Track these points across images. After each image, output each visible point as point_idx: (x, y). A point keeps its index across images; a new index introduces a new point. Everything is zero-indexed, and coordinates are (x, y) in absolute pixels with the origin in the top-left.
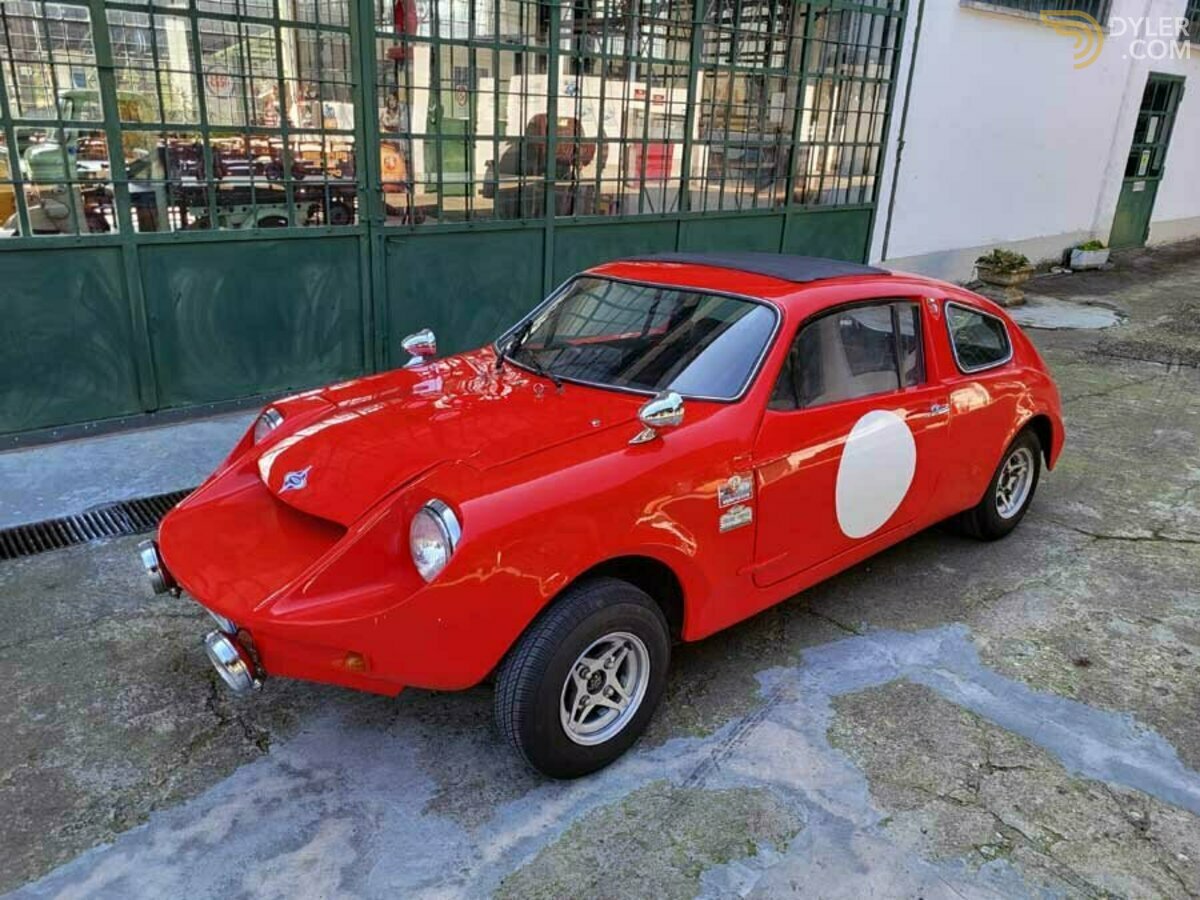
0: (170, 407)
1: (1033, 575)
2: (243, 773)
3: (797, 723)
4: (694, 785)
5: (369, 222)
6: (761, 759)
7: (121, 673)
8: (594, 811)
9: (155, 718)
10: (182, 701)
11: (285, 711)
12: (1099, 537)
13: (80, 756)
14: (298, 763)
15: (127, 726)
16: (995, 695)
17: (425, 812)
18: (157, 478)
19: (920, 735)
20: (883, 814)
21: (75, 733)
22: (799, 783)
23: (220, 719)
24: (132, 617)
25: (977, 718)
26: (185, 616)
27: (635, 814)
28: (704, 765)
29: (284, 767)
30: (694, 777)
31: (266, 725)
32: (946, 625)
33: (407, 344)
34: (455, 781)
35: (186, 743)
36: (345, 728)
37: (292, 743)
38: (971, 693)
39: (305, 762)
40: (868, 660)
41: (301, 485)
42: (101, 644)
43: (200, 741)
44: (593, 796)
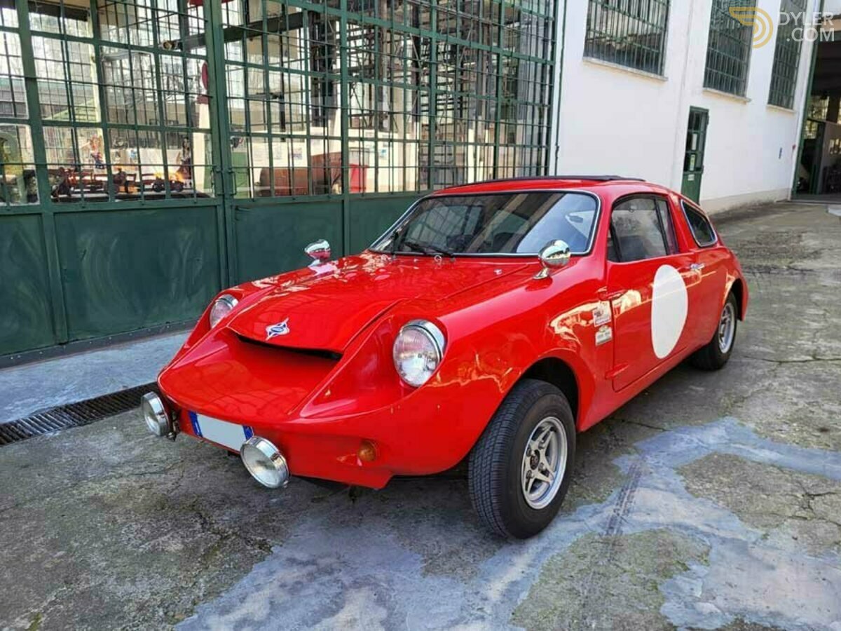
0: (77, 340)
1: (756, 386)
2: (259, 570)
3: (661, 486)
4: (615, 532)
5: (224, 196)
6: (652, 510)
7: (117, 516)
8: (552, 557)
9: (163, 542)
10: (180, 528)
11: (270, 524)
12: (781, 362)
13: (110, 576)
14: (301, 556)
15: (141, 550)
16: (782, 454)
17: (424, 575)
18: (81, 388)
19: (750, 483)
20: (761, 532)
21: (98, 560)
22: (688, 522)
23: (219, 536)
24: (105, 478)
25: (780, 468)
26: (151, 473)
27: (585, 556)
28: (613, 520)
29: (292, 561)
30: (611, 528)
31: (260, 534)
32: (721, 419)
33: (309, 250)
34: (435, 552)
35: (198, 555)
36: (327, 529)
37: (288, 544)
38: (765, 455)
39: (307, 555)
40: (683, 444)
41: (286, 331)
42: (89, 499)
43: (209, 553)
44: (545, 549)
